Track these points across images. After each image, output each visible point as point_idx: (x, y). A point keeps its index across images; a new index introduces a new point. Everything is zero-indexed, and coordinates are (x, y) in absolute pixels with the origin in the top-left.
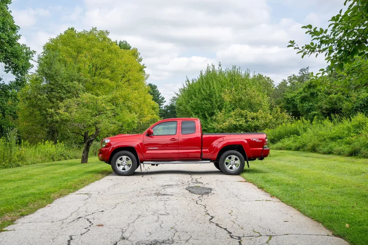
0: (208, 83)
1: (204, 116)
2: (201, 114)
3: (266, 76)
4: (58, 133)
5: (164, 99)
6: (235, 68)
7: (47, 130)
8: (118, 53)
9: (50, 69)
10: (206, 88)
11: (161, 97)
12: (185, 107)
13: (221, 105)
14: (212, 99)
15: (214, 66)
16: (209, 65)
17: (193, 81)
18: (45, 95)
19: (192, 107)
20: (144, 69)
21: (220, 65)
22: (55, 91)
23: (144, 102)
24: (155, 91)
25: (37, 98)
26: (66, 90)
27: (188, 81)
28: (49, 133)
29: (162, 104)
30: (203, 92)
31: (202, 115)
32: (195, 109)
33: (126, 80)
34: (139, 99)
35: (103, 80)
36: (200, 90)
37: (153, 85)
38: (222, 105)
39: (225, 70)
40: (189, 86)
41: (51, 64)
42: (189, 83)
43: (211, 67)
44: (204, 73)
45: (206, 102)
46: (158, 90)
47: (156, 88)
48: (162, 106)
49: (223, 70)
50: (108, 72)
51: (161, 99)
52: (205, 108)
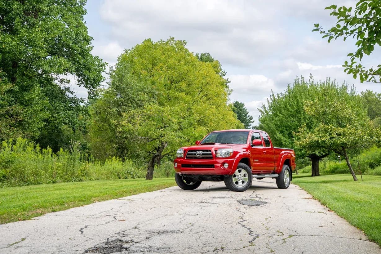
0: (296, 98)
1: (290, 136)
2: (286, 132)
3: (376, 93)
4: (127, 150)
5: (252, 118)
6: (329, 80)
7: (116, 146)
8: (195, 65)
9: (121, 81)
10: (292, 103)
11: (249, 116)
12: (268, 125)
13: (310, 123)
14: (299, 115)
15: (303, 78)
16: (298, 77)
17: (278, 95)
18: (114, 109)
19: (276, 125)
20: (228, 84)
21: (311, 78)
22: (126, 105)
23: (224, 119)
24: (242, 110)
25: (107, 112)
26: (137, 104)
27: (273, 95)
28: (118, 149)
29: (249, 124)
30: (289, 107)
31: (288, 134)
32: (279, 127)
33: (204, 94)
34: (218, 115)
35: (178, 94)
36: (286, 106)
37: (240, 103)
38: (312, 122)
39: (318, 82)
40: (274, 101)
41: (123, 76)
42: (274, 98)
43: (301, 79)
44: (292, 87)
45: (292, 119)
46: (246, 109)
47: (243, 107)
48: (250, 126)
49: (315, 83)
50: (183, 85)
51: (249, 119)
52: (292, 126)
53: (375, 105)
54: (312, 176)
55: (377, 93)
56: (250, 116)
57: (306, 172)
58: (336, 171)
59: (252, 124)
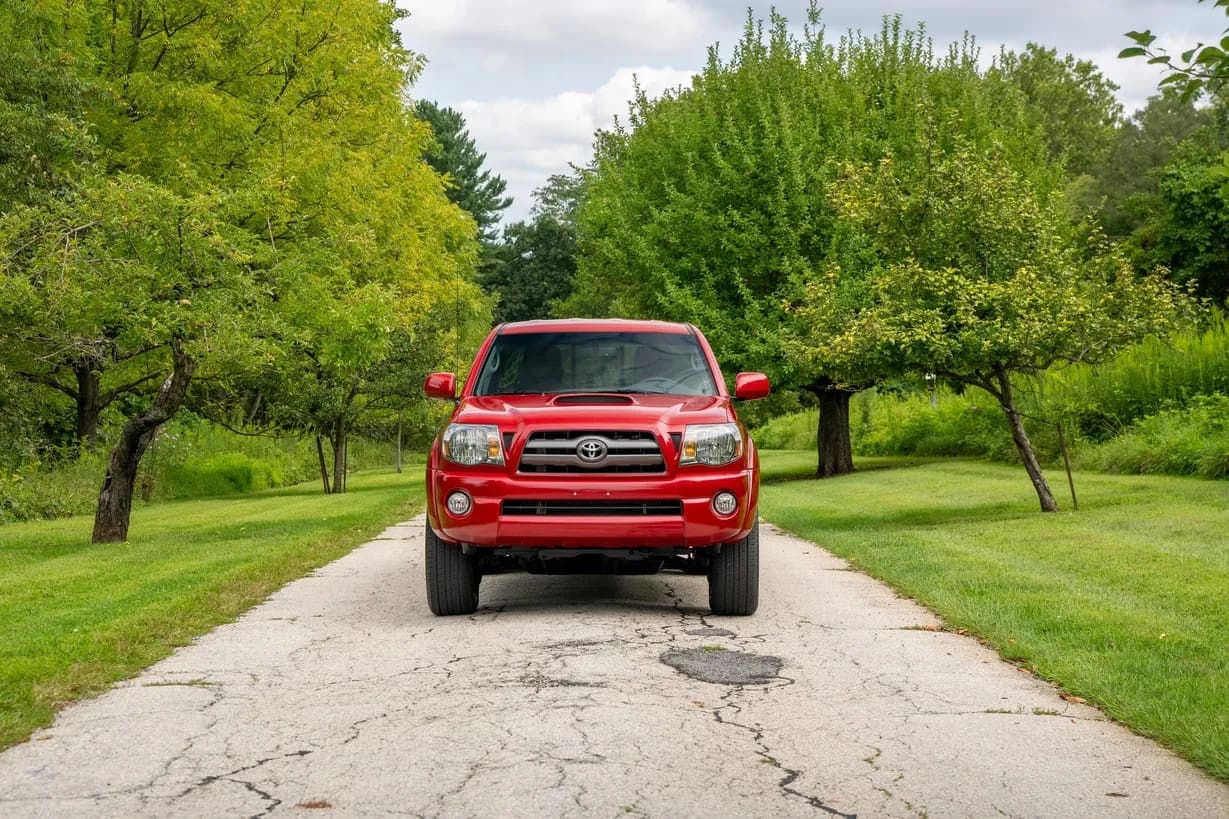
0: (749, 114)
1: (725, 293)
2: (710, 279)
3: (1070, 58)
5: (503, 186)
10: (736, 143)
11: (485, 175)
12: (623, 245)
13: (817, 232)
14: (769, 198)
15: (780, 23)
16: (756, 17)
17: (666, 99)
19: (663, 243)
20: (397, 25)
21: (814, 16)
23: (409, 209)
24: (452, 147)
27: (642, 101)
29: (490, 215)
30: (721, 162)
31: (717, 286)
32: (678, 256)
34: (380, 194)
35: (179, 91)
36: (704, 153)
37: (440, 108)
38: (824, 232)
39: (843, 40)
40: (648, 127)
42: (648, 115)
43: (768, 26)
44: (726, 57)
45: (736, 215)
46: (470, 138)
47: (457, 130)
48: (494, 225)
49: (832, 40)
50: (206, 46)
51: (487, 188)
52: (735, 249)
53: (1065, 117)
54: (821, 473)
55: (1075, 62)
56: (492, 175)
57: (774, 448)
58: (920, 444)
59: (500, 212)
